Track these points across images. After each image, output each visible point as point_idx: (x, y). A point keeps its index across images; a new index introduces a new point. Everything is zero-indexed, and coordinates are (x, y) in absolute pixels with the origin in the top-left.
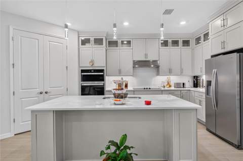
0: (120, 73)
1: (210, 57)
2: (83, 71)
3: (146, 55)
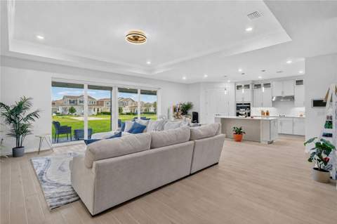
0: (262, 105)
2: (238, 104)
3: (283, 92)
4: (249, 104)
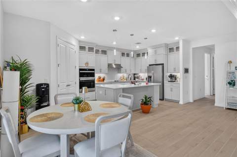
1: (148, 66)
3: (115, 61)
4: (93, 70)
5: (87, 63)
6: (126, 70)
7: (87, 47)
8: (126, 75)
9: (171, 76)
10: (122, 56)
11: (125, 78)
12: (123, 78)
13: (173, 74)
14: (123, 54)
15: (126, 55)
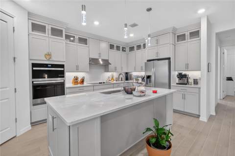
2: (34, 65)
3: (100, 54)
4: (62, 66)
5: (49, 55)
6: (116, 68)
7: (48, 28)
8: (115, 75)
9: (181, 76)
10: (111, 48)
11: (115, 78)
12: (112, 78)
13: (184, 73)
14: (112, 47)
15: (115, 48)
